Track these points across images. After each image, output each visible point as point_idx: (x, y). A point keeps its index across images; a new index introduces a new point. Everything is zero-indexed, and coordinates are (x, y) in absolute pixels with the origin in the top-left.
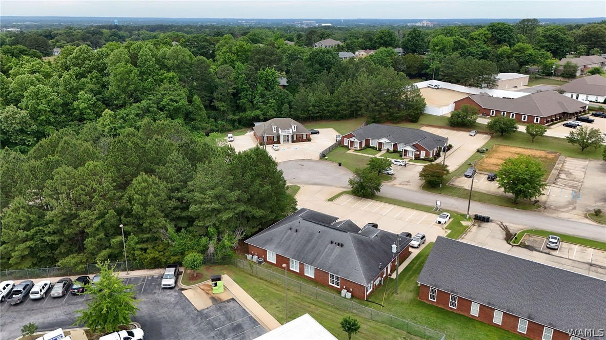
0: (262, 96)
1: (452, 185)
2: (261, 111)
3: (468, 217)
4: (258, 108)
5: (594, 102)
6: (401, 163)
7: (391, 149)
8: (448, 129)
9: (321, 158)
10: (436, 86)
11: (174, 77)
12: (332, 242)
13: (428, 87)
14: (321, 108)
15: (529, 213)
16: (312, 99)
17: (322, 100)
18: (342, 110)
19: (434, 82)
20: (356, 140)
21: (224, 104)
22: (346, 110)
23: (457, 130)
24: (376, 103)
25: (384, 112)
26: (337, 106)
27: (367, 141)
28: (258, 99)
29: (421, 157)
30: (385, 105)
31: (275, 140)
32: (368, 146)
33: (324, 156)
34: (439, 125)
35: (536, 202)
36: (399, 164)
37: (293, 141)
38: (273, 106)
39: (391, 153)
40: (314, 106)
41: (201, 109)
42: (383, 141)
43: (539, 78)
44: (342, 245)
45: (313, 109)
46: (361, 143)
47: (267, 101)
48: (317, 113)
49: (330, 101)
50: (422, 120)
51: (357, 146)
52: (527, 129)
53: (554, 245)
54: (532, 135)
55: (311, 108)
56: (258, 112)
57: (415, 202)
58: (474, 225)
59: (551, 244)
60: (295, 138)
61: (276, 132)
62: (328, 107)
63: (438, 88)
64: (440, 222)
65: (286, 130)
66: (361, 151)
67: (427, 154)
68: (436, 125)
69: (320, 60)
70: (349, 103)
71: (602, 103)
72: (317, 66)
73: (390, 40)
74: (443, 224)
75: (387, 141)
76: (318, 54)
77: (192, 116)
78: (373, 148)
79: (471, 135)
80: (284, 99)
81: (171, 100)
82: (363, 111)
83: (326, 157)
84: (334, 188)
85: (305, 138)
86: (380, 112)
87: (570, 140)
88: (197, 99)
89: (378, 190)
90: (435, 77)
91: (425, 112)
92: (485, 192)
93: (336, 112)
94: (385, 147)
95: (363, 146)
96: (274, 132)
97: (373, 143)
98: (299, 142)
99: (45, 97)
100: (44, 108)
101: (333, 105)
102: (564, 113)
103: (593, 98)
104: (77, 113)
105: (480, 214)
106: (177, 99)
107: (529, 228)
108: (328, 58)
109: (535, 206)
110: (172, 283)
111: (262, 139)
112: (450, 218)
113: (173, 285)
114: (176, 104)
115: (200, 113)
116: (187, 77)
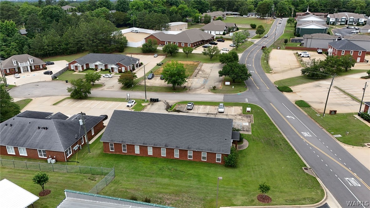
1: (140, 84)
3: (146, 101)
5: (218, 35)
6: (109, 76)
7: (104, 68)
8: (141, 54)
9: (53, 79)
10: (136, 31)
12: (39, 128)
13: (132, 32)
14: (54, 46)
15: (181, 93)
16: (45, 40)
17: (54, 41)
18: (71, 47)
19: (135, 29)
20: (79, 65)
22: (73, 47)
23: (147, 55)
24: (93, 40)
25: (99, 46)
26: (67, 45)
27: (87, 65)
29: (123, 71)
30: (99, 42)
31: (17, 70)
32: (88, 68)
33: (56, 78)
34: (137, 52)
35: (185, 87)
36: (108, 76)
37: (32, 70)
38: (15, 48)
39: (104, 71)
40: (48, 46)
42: (97, 63)
43: (193, 24)
44: (47, 128)
45: (48, 48)
46: (82, 66)
47: (9, 45)
48: (52, 50)
49: (60, 42)
50: (126, 51)
51: (81, 69)
52: (184, 50)
53: (190, 107)
54: (186, 53)
55: (45, 47)
57: (115, 97)
58: (149, 104)
59: (188, 107)
60: (33, 68)
61: (16, 65)
62: (59, 46)
63: (137, 32)
64: (128, 106)
65: (24, 63)
66: (84, 72)
67: (126, 69)
68: (135, 53)
69: (50, 14)
70: (75, 42)
71: (222, 35)
72: (48, 18)
73: (107, 5)
74: (130, 107)
75: (100, 63)
76: (48, 10)
78: (92, 69)
79: (155, 57)
80: (24, 42)
82: (85, 47)
83: (57, 78)
84: (60, 97)
85: (41, 67)
86: (97, 46)
87: (205, 54)
89: (90, 93)
90: (135, 25)
91: (128, 46)
92: (158, 86)
93: (66, 49)
94: (100, 68)
95: (85, 68)
96: (15, 65)
97: (92, 66)
98: (37, 70)
101: (63, 44)
102: (203, 41)
103: (217, 33)
105: (153, 98)
107: (180, 101)
108: (56, 13)
109: (185, 89)
111: (5, 71)
112: (135, 103)
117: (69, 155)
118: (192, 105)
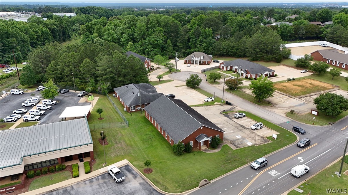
0: (201, 41)
1: (242, 90)
2: (198, 49)
3: (222, 102)
4: (197, 48)
7: (239, 72)
9: (202, 72)
11: (162, 30)
13: (319, 45)
14: (228, 50)
17: (229, 46)
18: (239, 52)
19: (325, 43)
20: (223, 66)
21: (181, 44)
22: (241, 52)
26: (237, 49)
27: (231, 67)
28: (198, 43)
32: (231, 70)
35: (269, 102)
40: (224, 48)
41: (170, 46)
44: (133, 93)
49: (234, 47)
51: (225, 69)
54: (332, 75)
55: (221, 49)
56: (195, 49)
58: (220, 104)
61: (193, 59)
65: (197, 58)
67: (251, 76)
69: (240, 25)
70: (244, 49)
77: (165, 48)
80: (212, 44)
81: (155, 40)
83: (205, 72)
85: (207, 63)
86: (257, 53)
88: (169, 41)
91: (290, 58)
93: (236, 53)
97: (234, 69)
98: (203, 65)
99: (111, 35)
100: (110, 40)
104: (121, 43)
106: (158, 40)
109: (269, 104)
110: (80, 95)
111: (186, 61)
112: (213, 100)
113: (81, 96)
114: (156, 42)
115: (169, 47)
116: (168, 31)
117: (133, 111)
118: (239, 115)
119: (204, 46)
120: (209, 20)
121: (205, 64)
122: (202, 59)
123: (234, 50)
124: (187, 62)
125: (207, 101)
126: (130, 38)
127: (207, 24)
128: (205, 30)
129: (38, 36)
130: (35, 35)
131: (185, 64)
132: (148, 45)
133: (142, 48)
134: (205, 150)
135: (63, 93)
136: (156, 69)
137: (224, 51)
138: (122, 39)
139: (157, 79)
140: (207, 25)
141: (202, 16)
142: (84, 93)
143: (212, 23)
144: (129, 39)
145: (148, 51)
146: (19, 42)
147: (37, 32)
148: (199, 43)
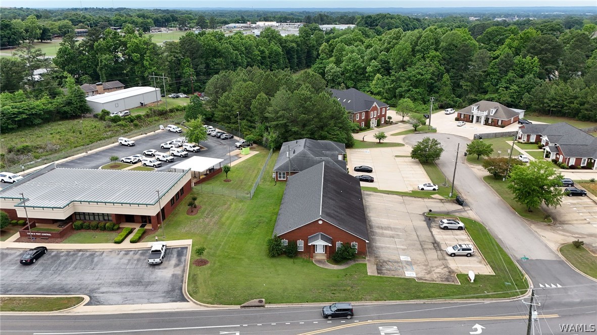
0: (510, 82)
3: (450, 196)
9: (474, 139)
11: (438, 56)
21: (469, 84)
28: (503, 84)
31: (470, 119)
37: (486, 124)
41: (446, 85)
42: (545, 138)
60: (490, 122)
62: (570, 103)
65: (480, 112)
77: (436, 89)
81: (419, 73)
85: (500, 123)
88: (446, 77)
93: (578, 111)
98: (491, 126)
99: (354, 61)
100: (351, 69)
104: (366, 75)
106: (423, 73)
110: (238, 144)
111: (460, 115)
112: (434, 189)
113: (238, 146)
114: (419, 77)
115: (445, 88)
116: (451, 58)
117: (282, 179)
118: (448, 223)
119: (511, 91)
120: (538, 41)
121: (495, 126)
122: (492, 114)
123: (575, 105)
124: (462, 117)
125: (423, 189)
126: (383, 67)
127: (534, 48)
128: (524, 60)
129: (264, 58)
130: (259, 56)
131: (457, 119)
132: (404, 82)
133: (392, 85)
134: (319, 261)
135: (223, 139)
136: (396, 124)
137: (552, 105)
138: (369, 69)
139: (375, 139)
140: (531, 50)
141: (528, 32)
142: (244, 142)
143: (542, 47)
144: (379, 69)
145: (402, 92)
146: (228, 64)
147: (262, 52)
148: (505, 85)
